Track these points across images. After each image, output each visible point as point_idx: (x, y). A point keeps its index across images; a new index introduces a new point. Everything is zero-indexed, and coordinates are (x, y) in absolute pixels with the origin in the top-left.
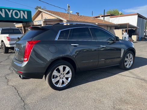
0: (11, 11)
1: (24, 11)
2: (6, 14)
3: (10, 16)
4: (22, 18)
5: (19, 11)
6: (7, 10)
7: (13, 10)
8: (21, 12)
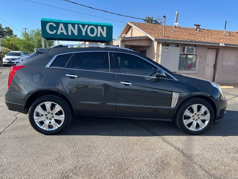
0: (86, 26)
1: (102, 27)
2: (80, 31)
3: (84, 34)
4: (99, 35)
5: (96, 26)
6: (80, 26)
7: (89, 25)
8: (99, 27)
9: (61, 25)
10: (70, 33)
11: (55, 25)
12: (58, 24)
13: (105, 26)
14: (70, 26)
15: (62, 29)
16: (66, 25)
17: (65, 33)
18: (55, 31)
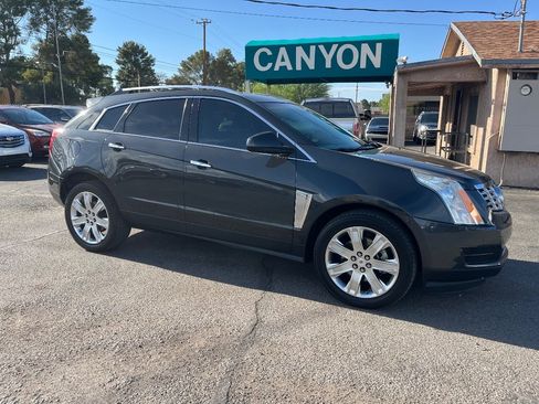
0: (334, 47)
1: (372, 44)
2: (320, 58)
3: (328, 65)
4: (363, 65)
5: (358, 44)
6: (322, 48)
7: (340, 44)
8: (365, 46)
9: (283, 51)
10: (299, 67)
11: (269, 53)
12: (275, 49)
13: (379, 41)
14: (300, 52)
15: (283, 60)
16: (291, 49)
17: (290, 68)
18: (270, 65)
